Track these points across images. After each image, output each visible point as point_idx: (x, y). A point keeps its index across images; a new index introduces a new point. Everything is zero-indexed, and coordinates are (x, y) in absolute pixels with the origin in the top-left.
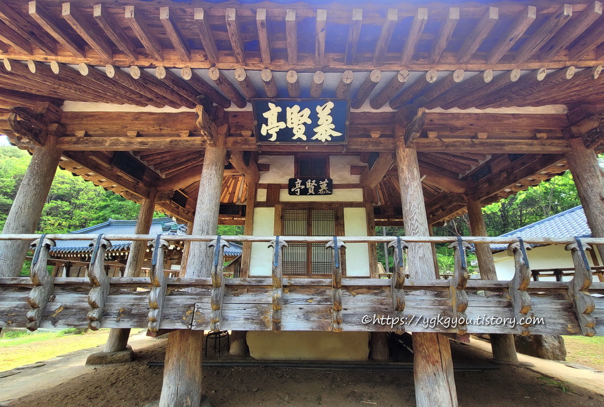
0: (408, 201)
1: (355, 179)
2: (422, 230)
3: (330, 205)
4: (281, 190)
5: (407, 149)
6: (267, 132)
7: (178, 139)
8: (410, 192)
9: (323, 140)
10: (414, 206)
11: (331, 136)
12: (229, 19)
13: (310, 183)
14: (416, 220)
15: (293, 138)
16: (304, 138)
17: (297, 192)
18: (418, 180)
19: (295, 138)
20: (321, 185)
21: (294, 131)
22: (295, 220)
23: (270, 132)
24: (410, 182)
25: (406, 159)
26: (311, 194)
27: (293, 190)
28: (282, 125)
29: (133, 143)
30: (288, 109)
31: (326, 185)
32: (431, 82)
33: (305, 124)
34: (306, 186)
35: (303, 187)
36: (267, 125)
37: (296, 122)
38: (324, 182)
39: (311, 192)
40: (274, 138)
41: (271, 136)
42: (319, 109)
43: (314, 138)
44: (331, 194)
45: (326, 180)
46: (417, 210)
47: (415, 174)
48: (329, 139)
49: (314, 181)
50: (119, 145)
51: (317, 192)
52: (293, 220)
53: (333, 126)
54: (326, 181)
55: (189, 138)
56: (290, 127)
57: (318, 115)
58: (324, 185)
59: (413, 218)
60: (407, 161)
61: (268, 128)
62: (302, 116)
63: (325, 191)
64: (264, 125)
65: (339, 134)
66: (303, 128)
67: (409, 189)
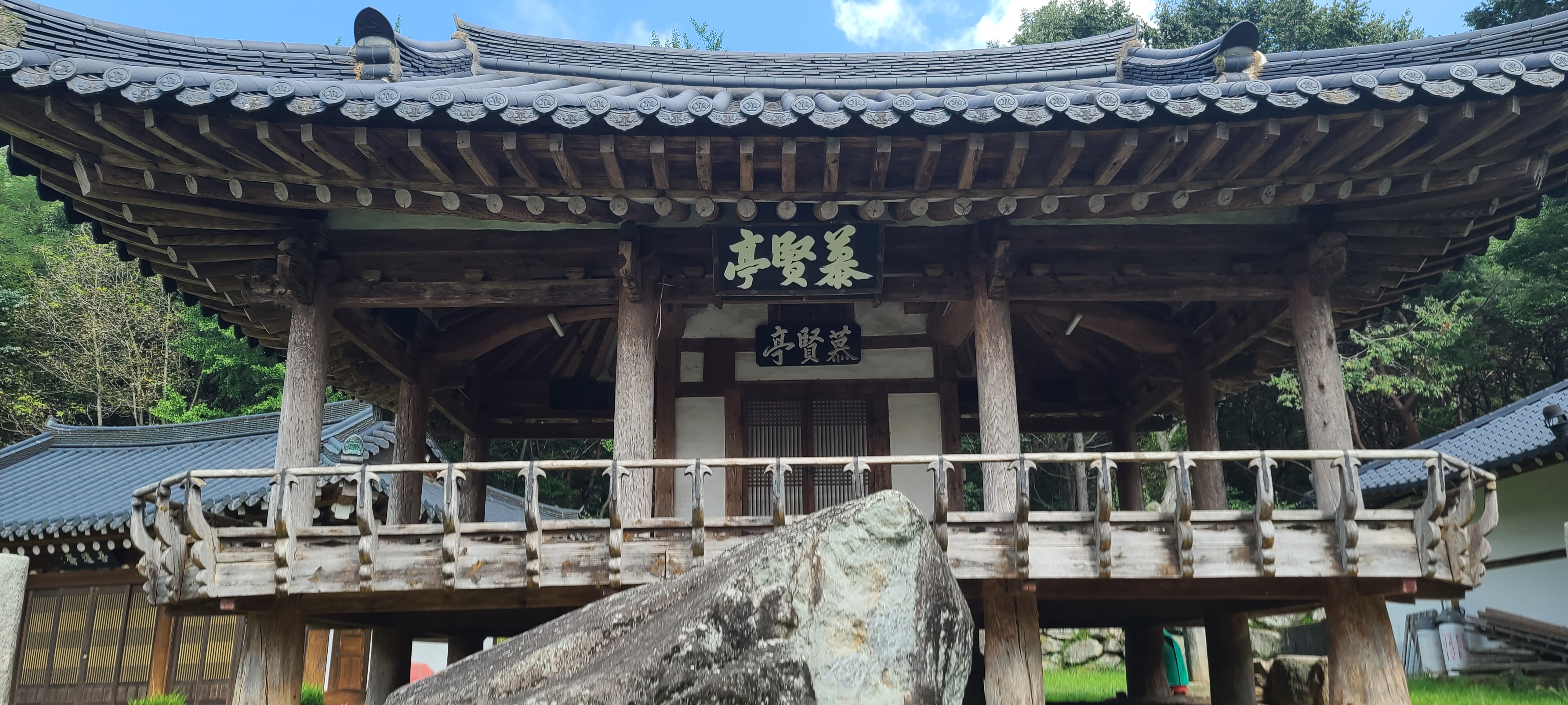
0: (987, 396)
1: (915, 323)
2: (1006, 445)
3: (855, 387)
4: (738, 353)
5: (991, 301)
6: (736, 275)
7: (564, 283)
8: (991, 381)
9: (838, 286)
10: (995, 404)
11: (851, 279)
12: (701, 152)
13: (806, 337)
14: (998, 428)
15: (783, 284)
16: (803, 283)
17: (777, 358)
18: (1006, 358)
19: (785, 283)
20: (834, 339)
21: (785, 273)
22: (773, 425)
23: (740, 274)
24: (992, 361)
25: (988, 320)
26: (810, 363)
27: (766, 354)
28: (764, 263)
29: (478, 294)
30: (775, 237)
31: (845, 340)
32: (1007, 214)
33: (804, 261)
34: (797, 343)
35: (791, 346)
36: (736, 264)
37: (788, 256)
38: (842, 333)
39: (810, 358)
40: (747, 285)
41: (743, 280)
42: (829, 236)
43: (821, 283)
44: (857, 362)
45: (846, 327)
46: (1000, 412)
47: (1001, 348)
48: (849, 284)
49: (817, 331)
50: (452, 299)
51: (823, 355)
52: (769, 425)
53: (855, 264)
54: (846, 330)
55: (584, 283)
56: (778, 266)
57: (828, 247)
58: (840, 339)
59: (992, 424)
60: (988, 323)
61: (738, 268)
62: (799, 248)
63: (845, 355)
64: (730, 265)
65: (866, 276)
66: (801, 268)
67: (990, 375)
